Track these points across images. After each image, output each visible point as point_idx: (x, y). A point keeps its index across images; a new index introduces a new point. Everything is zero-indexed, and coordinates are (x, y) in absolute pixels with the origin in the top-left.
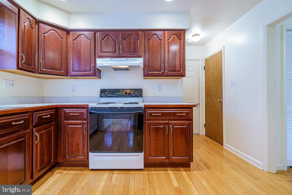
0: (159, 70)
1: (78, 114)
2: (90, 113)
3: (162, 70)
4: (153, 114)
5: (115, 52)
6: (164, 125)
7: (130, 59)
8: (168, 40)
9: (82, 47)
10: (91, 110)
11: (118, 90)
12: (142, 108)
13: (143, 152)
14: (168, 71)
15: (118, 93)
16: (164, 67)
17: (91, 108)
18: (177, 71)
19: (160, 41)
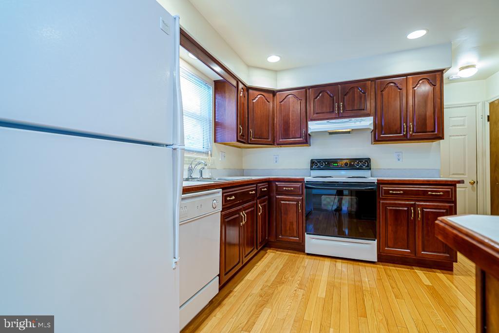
0: (399, 132)
1: (292, 189)
2: (307, 188)
3: (404, 131)
4: (391, 192)
5: (333, 111)
6: (408, 208)
7: (353, 119)
8: (413, 88)
9: (291, 109)
10: (307, 184)
11: (335, 161)
12: (374, 183)
13: (376, 240)
14: (413, 132)
15: (335, 165)
16: (407, 127)
17: (307, 182)
18: (430, 132)
19: (399, 91)
